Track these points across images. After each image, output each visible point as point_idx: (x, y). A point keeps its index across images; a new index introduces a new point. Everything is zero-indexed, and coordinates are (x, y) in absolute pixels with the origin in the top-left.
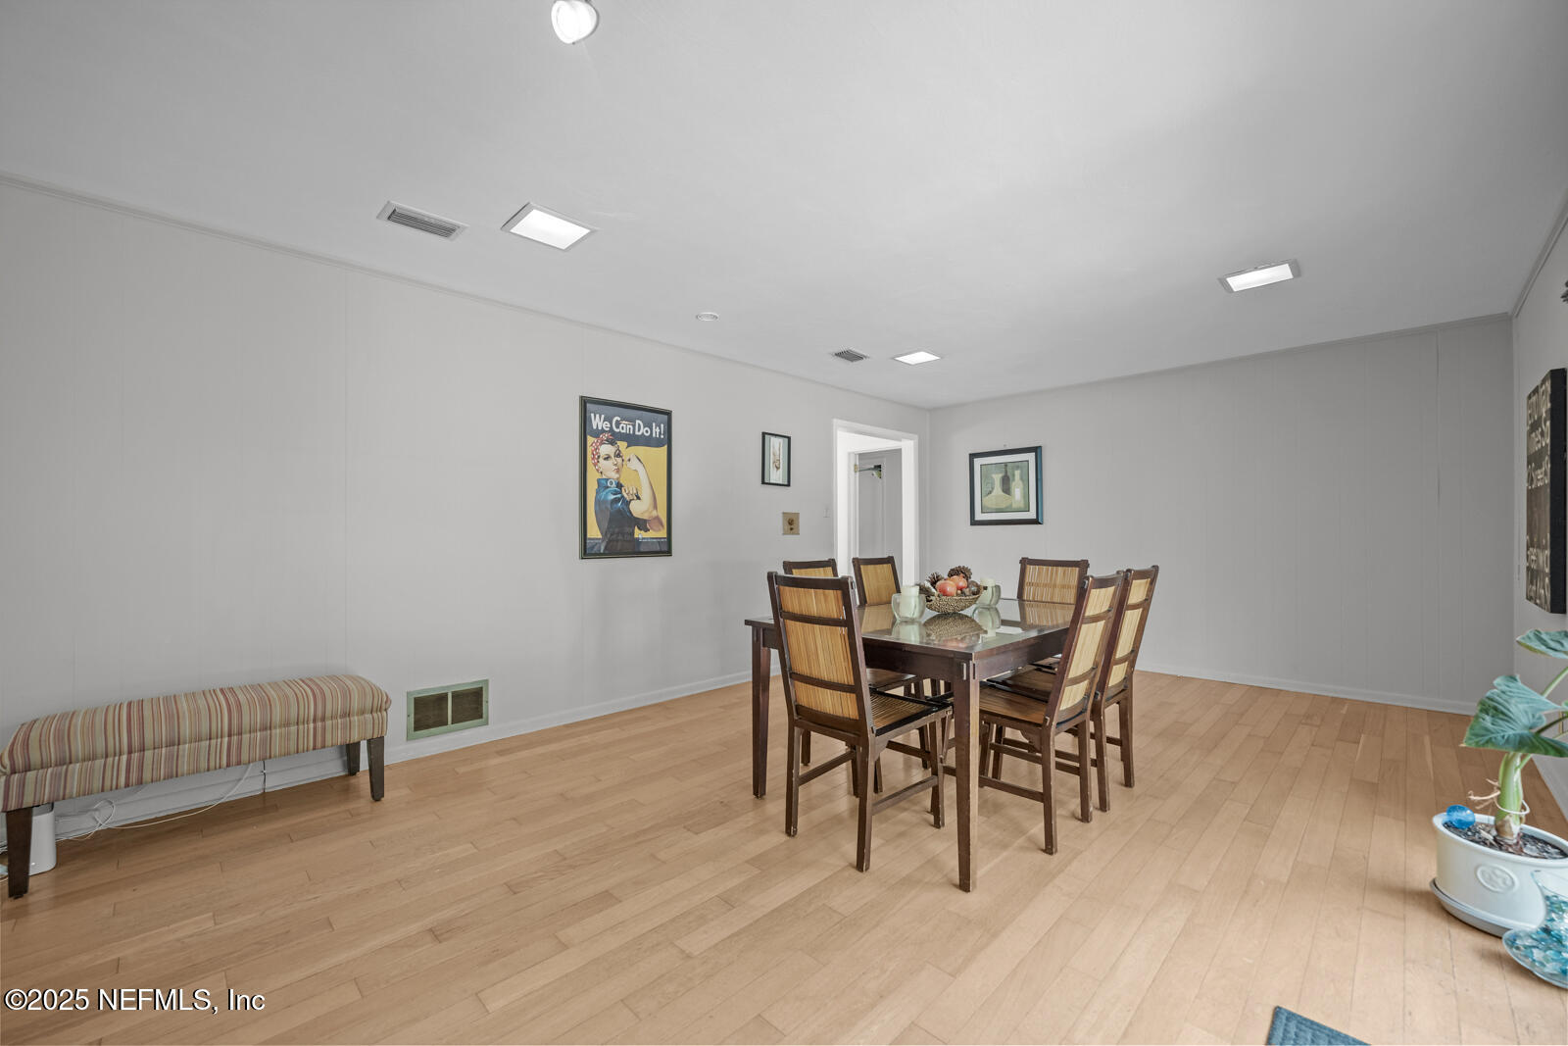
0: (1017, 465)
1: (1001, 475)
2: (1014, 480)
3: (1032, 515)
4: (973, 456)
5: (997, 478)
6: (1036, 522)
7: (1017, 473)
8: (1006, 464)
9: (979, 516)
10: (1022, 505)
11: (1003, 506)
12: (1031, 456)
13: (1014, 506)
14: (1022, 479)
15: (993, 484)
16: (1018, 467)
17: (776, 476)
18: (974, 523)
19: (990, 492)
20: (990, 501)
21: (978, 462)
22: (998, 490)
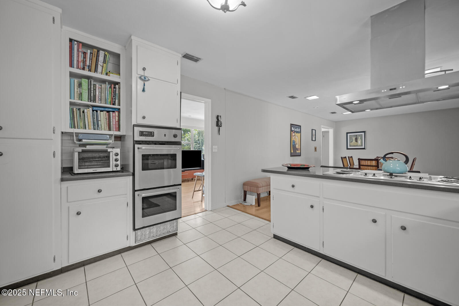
0: (359, 135)
1: (355, 138)
2: (358, 139)
3: (363, 147)
4: (347, 133)
5: (354, 138)
6: (364, 149)
7: (359, 137)
8: (356, 135)
9: (349, 147)
10: (360, 145)
11: (355, 145)
12: (363, 134)
13: (358, 145)
14: (360, 138)
15: (353, 140)
16: (359, 136)
17: (314, 139)
18: (348, 149)
19: (352, 142)
20: (352, 144)
21: (349, 135)
22: (354, 141)
